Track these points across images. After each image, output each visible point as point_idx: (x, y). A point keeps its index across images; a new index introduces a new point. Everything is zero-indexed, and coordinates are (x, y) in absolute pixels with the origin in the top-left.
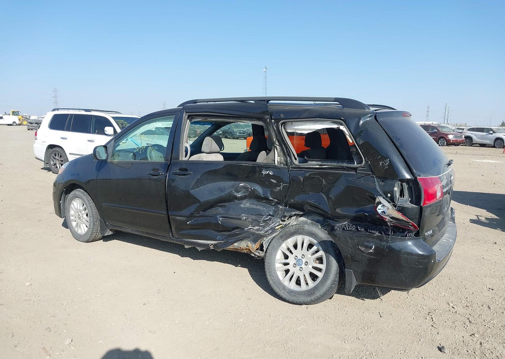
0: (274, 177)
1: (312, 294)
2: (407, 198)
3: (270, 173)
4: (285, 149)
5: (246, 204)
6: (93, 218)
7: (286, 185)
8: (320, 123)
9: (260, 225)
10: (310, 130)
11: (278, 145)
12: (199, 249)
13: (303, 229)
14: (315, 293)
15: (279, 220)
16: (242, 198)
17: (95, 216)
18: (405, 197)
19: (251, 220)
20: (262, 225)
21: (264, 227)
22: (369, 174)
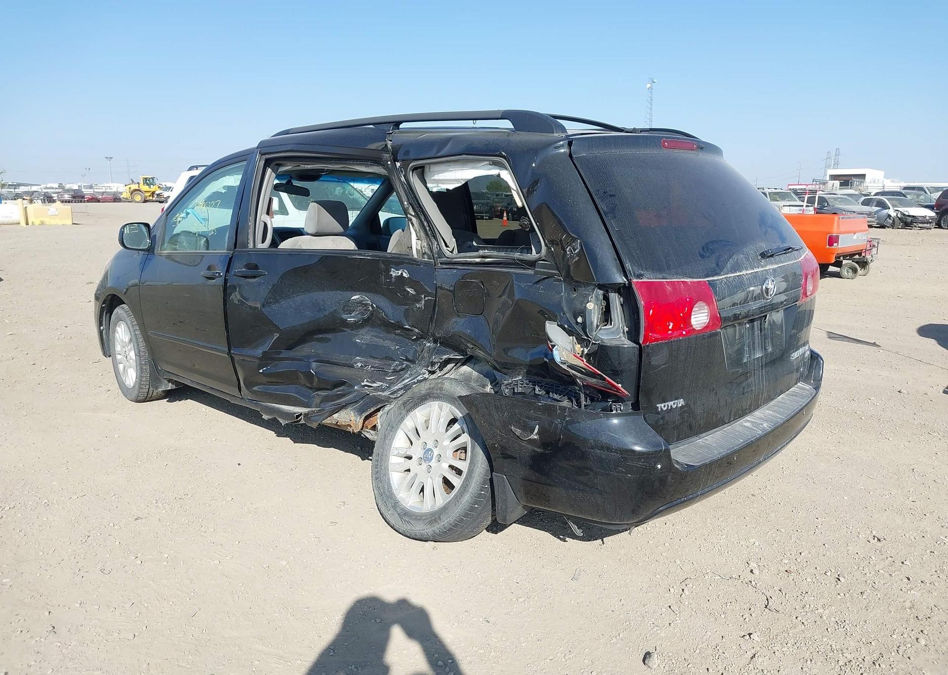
0: (411, 282)
1: (435, 521)
2: (617, 325)
3: (405, 275)
4: (425, 223)
5: (363, 337)
6: (140, 358)
7: (430, 298)
8: (470, 165)
9: (387, 378)
10: (457, 180)
11: (413, 216)
12: (283, 422)
13: (441, 389)
14: (440, 519)
15: (424, 371)
16: (356, 326)
17: (143, 354)
18: (613, 323)
19: (373, 369)
20: (390, 380)
21: (392, 383)
22: (552, 276)
